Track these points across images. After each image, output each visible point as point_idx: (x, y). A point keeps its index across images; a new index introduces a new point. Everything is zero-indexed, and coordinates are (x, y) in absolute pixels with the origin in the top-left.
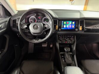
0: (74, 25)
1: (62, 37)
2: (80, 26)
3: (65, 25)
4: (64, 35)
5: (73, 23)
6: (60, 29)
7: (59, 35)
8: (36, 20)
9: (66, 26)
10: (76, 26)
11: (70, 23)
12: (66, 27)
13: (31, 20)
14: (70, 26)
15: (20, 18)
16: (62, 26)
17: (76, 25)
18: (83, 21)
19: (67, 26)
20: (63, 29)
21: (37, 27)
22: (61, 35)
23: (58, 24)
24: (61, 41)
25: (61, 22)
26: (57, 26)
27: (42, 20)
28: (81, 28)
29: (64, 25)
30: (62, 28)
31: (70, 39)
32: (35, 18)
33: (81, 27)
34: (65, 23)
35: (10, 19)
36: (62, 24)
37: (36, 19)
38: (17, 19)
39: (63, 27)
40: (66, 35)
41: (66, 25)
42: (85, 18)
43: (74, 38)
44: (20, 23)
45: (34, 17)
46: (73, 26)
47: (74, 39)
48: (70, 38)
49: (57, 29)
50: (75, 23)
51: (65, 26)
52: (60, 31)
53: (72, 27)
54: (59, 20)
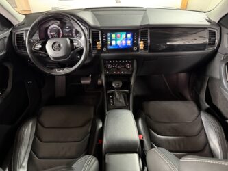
0: (130, 40)
1: (111, 64)
2: (141, 40)
3: (113, 40)
4: (115, 60)
5: (129, 35)
6: (105, 49)
7: (105, 60)
8: (61, 32)
9: (116, 42)
10: (133, 41)
11: (124, 35)
12: (117, 45)
13: (51, 32)
14: (124, 42)
15: (27, 31)
16: (109, 43)
17: (133, 39)
18: (147, 31)
19: (118, 42)
21: (59, 46)
22: (109, 60)
23: (100, 39)
24: (108, 70)
25: (107, 35)
26: (98, 43)
28: (141, 46)
29: (111, 40)
30: (109, 47)
31: (125, 67)
32: (59, 28)
33: (142, 42)
34: (113, 36)
35: (11, 32)
36: (109, 38)
37: (61, 30)
38: (24, 32)
40: (118, 60)
41: (116, 40)
42: (149, 25)
43: (132, 64)
44: (29, 41)
45: (57, 27)
46: (129, 42)
47: (132, 67)
48: (124, 64)
49: (99, 48)
50: (133, 36)
51: (114, 43)
52: (105, 52)
53: (126, 44)
54: (102, 31)
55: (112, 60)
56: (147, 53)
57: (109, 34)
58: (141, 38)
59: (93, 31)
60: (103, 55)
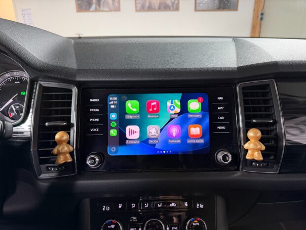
0: (198, 122)
2: (248, 126)
3: (132, 122)
5: (194, 105)
9: (143, 131)
10: (212, 127)
12: (145, 141)
14: (174, 131)
16: (113, 133)
17: (213, 119)
18: (266, 86)
19: (153, 131)
22: (113, 202)
23: (74, 119)
25: (104, 101)
29: (123, 122)
30: (113, 151)
34: (132, 106)
36: (113, 116)
39: (122, 139)
42: (274, 65)
46: (195, 130)
50: (209, 108)
51: (133, 133)
52: (95, 174)
53: (186, 135)
54: (86, 90)
55: (127, 201)
56: (273, 176)
57: (113, 101)
58: (247, 118)
59: (44, 89)
60: (83, 183)
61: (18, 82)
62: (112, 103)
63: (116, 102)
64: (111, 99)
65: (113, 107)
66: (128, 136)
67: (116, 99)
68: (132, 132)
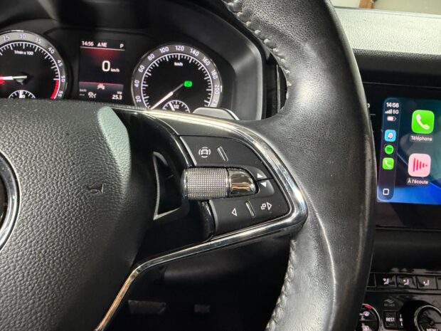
8: (61, 79)
16: (388, 164)
20: (399, 196)
27: (125, 78)
30: (385, 194)
32: (51, 52)
36: (390, 135)
37: (58, 64)
39: (399, 177)
45: (39, 42)
61: (181, 64)
62: (389, 112)
63: (397, 112)
64: (389, 105)
65: (390, 119)
66: (411, 172)
67: (397, 105)
68: (418, 165)
